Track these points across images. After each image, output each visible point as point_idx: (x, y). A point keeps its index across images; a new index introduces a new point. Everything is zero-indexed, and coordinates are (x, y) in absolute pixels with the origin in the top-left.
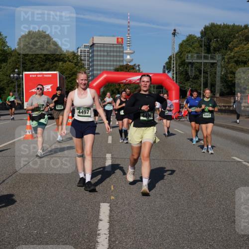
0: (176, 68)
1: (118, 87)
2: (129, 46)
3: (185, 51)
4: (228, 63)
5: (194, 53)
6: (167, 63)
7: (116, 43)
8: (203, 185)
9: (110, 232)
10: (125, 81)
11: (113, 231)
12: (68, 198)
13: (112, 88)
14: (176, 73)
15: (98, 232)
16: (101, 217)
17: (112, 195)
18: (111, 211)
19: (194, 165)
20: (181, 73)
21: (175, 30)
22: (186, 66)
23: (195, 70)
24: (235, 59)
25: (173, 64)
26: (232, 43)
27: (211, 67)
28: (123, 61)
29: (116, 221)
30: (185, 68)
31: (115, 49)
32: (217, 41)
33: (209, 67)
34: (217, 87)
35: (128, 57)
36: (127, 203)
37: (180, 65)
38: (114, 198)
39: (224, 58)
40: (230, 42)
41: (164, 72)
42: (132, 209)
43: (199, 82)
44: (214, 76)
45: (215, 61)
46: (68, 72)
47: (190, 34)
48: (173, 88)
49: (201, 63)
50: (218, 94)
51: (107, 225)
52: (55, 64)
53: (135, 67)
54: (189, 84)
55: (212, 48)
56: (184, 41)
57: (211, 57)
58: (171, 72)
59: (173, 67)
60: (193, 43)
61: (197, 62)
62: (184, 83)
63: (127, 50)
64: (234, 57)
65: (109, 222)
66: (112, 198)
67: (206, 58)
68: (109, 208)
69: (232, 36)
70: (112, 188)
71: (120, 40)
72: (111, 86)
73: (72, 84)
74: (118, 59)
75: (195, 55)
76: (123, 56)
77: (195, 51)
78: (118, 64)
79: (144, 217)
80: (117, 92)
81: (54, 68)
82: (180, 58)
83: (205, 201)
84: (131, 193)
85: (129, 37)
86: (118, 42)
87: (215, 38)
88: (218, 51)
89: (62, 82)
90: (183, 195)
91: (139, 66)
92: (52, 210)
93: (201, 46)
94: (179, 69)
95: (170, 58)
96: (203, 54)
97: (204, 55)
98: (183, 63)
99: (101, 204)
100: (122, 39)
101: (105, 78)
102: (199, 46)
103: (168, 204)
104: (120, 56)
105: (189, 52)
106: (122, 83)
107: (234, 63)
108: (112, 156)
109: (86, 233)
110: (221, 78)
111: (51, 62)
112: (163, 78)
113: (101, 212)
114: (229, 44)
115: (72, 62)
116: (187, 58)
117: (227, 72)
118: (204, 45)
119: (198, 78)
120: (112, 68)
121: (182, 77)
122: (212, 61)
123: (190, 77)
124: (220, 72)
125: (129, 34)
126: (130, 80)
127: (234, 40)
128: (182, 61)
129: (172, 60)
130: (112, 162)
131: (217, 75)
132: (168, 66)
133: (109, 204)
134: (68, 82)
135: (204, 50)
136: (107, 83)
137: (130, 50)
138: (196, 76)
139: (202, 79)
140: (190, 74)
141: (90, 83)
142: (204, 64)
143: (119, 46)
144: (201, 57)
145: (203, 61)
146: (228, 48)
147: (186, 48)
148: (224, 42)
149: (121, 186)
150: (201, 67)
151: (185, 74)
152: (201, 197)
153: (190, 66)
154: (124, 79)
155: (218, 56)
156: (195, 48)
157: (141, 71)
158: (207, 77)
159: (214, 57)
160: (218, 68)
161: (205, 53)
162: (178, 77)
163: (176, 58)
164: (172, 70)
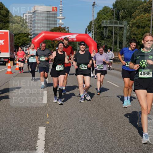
0: (95, 30)
1: (52, 43)
3: (102, 18)
4: (132, 27)
6: (88, 27)
7: (52, 11)
8: (112, 114)
9: (45, 147)
10: (57, 39)
11: (48, 147)
12: (15, 122)
14: (95, 34)
15: (37, 148)
16: (39, 137)
17: (48, 121)
18: (46, 132)
19: (106, 100)
20: (98, 34)
21: (94, 3)
22: (102, 29)
23: (108, 32)
24: (137, 24)
25: (93, 27)
26: (135, 13)
28: (56, 24)
29: (50, 140)
30: (101, 31)
31: (51, 15)
32: (124, 11)
33: (118, 30)
34: (123, 45)
35: (61, 21)
36: (58, 126)
37: (98, 28)
38: (49, 123)
39: (129, 23)
40: (134, 12)
41: (86, 33)
42: (62, 131)
43: (111, 40)
44: (122, 36)
47: (105, 6)
48: (93, 44)
49: (113, 27)
51: (44, 143)
52: (6, 25)
53: (65, 29)
55: (120, 16)
56: (101, 11)
57: (120, 23)
58: (91, 33)
59: (93, 30)
60: (107, 12)
61: (110, 27)
62: (100, 41)
63: (59, 16)
64: (136, 23)
65: (45, 141)
67: (116, 23)
68: (45, 130)
69: (135, 8)
70: (48, 116)
71: (55, 9)
72: (48, 42)
73: (19, 40)
74: (53, 22)
75: (109, 21)
76: (56, 21)
77: (108, 18)
78: (53, 26)
79: (70, 136)
80: (52, 46)
81: (6, 27)
82: (98, 23)
83: (114, 126)
84: (61, 119)
85: (61, 7)
86: (53, 10)
87: (123, 9)
88: (125, 18)
89: (12, 38)
90: (98, 121)
91: (68, 28)
92: (3, 132)
93: (113, 15)
94: (97, 31)
95: (91, 23)
96: (114, 21)
97: (115, 22)
98: (100, 26)
99: (39, 127)
100: (56, 8)
101: (44, 36)
103: (88, 127)
104: (54, 21)
105: (104, 19)
106: (56, 40)
107: (136, 28)
108: (48, 92)
109: (28, 148)
110: (127, 38)
111: (4, 23)
112: (85, 37)
113: (39, 133)
114: (133, 13)
116: (103, 23)
117: (131, 34)
118: (115, 14)
119: (110, 38)
120: (49, 29)
121: (99, 37)
122: (121, 26)
123: (105, 37)
124: (125, 33)
125: (61, 5)
127: (136, 11)
128: (99, 25)
129: (92, 24)
130: (48, 97)
131: (124, 36)
132: (89, 29)
133: (45, 127)
134: (17, 38)
135: (115, 18)
136: (45, 40)
137: (62, 16)
138: (109, 36)
139: (113, 38)
140: (104, 35)
141: (32, 39)
142: (114, 28)
143: (54, 13)
144: (113, 23)
145: (114, 25)
146: (132, 17)
147: (102, 16)
148: (129, 12)
149: (54, 114)
150: (113, 30)
151: (101, 34)
152: (111, 123)
153: (105, 29)
154: (57, 37)
155: (125, 22)
156: (109, 16)
157: (69, 32)
158: (117, 37)
159: (122, 23)
160: (124, 30)
161: (116, 20)
162: (96, 37)
163: (95, 23)
164: (92, 32)
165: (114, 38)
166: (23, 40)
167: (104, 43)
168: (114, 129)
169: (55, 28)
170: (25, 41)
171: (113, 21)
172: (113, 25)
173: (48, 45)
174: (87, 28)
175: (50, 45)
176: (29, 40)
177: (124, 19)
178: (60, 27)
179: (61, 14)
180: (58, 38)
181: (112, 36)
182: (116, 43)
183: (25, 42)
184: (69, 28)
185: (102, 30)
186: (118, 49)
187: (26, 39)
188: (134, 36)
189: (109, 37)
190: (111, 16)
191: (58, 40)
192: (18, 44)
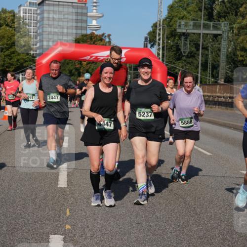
0: (163, 41)
1: (77, 66)
2: (96, 6)
3: (177, 16)
4: (238, 35)
5: (189, 19)
6: (149, 34)
8: (199, 210)
13: (70, 67)
14: (163, 48)
17: (68, 223)
20: (170, 49)
22: (177, 38)
23: (190, 44)
25: (159, 34)
26: (244, 6)
27: (214, 41)
28: (86, 28)
30: (175, 42)
33: (211, 41)
34: (221, 70)
35: (94, 23)
36: (89, 235)
37: (169, 36)
38: (70, 228)
39: (232, 28)
40: (242, 5)
41: (146, 46)
42: (97, 244)
43: (195, 61)
44: (217, 54)
45: (219, 32)
46: (5, 41)
48: (158, 69)
49: (200, 34)
50: (222, 80)
53: (103, 37)
54: (181, 64)
55: (215, 12)
56: (175, 2)
57: (213, 26)
58: (156, 47)
59: (159, 40)
60: (188, 5)
61: (194, 34)
62: (174, 63)
63: (92, 12)
66: (68, 227)
67: (206, 27)
68: (63, 242)
70: (68, 213)
72: (68, 64)
73: (10, 59)
75: (191, 23)
76: (86, 22)
77: (190, 17)
80: (76, 73)
82: (170, 26)
83: (201, 234)
84: (95, 220)
88: (224, 17)
91: (109, 36)
93: (200, 10)
94: (167, 42)
95: (155, 26)
96: (202, 22)
97: (204, 24)
98: (174, 34)
99: (51, 236)
102: (197, 9)
105: (182, 18)
106: (85, 60)
107: (246, 36)
110: (228, 57)
114: (241, 7)
115: (11, 27)
116: (180, 26)
117: (236, 49)
118: (205, 8)
119: (194, 56)
121: (172, 54)
122: (215, 32)
123: (183, 54)
124: (225, 47)
126: (97, 57)
128: (172, 31)
129: (158, 28)
130: (68, 175)
131: (222, 53)
132: (152, 38)
133: (62, 237)
134: (5, 56)
135: (204, 16)
136: (63, 60)
137: (97, 12)
138: (191, 53)
139: (200, 57)
140: (182, 50)
141: (37, 58)
142: (203, 36)
143: (82, 6)
144: (200, 26)
145: (202, 31)
146: (239, 14)
147: (178, 12)
148: (233, 4)
149: (81, 210)
150: (200, 40)
151: (175, 49)
152: (196, 228)
153: (183, 38)
154: (88, 54)
155: (224, 24)
156: (192, 13)
157: (112, 44)
158: (207, 55)
159: (219, 27)
160: (223, 41)
161: (206, 21)
162: (165, 54)
163: (163, 27)
164: (157, 44)
165: (202, 57)
166: (18, 60)
167: (182, 67)
168: (203, 242)
169: (83, 35)
170: (22, 61)
171: (200, 23)
172: (200, 30)
173: (69, 70)
174: (147, 36)
175: (74, 70)
176: (30, 60)
177: (223, 19)
178: (94, 33)
179: (95, 8)
180: (89, 57)
181: (197, 53)
182: (205, 66)
183: (22, 64)
184: (111, 37)
185: (178, 40)
186: (209, 80)
187: (24, 58)
188: (242, 53)
189: (192, 55)
190: (197, 12)
191: (89, 60)
192: (7, 67)
